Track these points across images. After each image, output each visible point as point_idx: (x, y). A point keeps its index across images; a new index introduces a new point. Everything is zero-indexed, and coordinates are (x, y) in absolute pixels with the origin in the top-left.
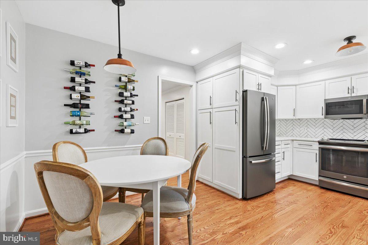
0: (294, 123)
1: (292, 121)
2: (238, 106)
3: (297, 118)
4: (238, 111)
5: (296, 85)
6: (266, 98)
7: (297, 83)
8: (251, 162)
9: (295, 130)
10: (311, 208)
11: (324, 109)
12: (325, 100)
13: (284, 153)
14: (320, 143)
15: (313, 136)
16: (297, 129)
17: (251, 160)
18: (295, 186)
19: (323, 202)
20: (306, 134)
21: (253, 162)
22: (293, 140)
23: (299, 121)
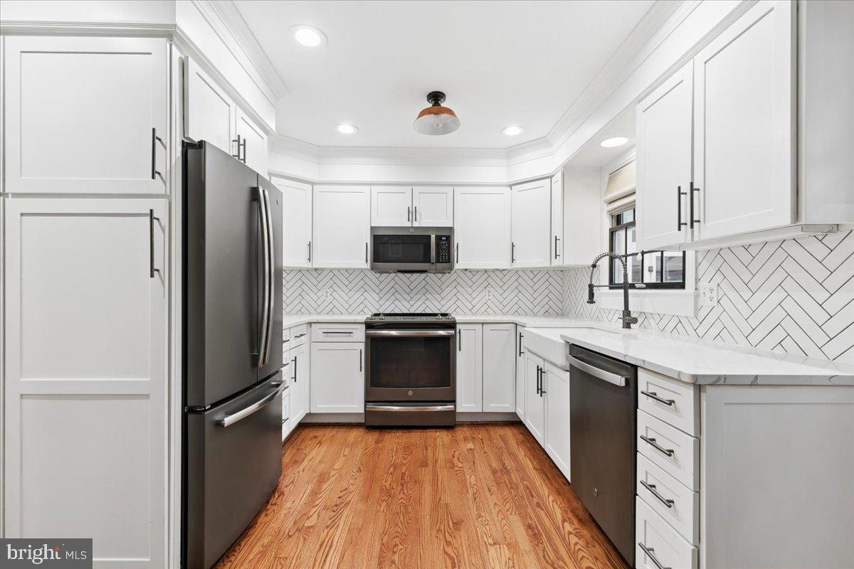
0: (303, 278)
1: (300, 274)
2: (164, 202)
3: (315, 266)
4: (165, 222)
5: (313, 184)
6: (264, 191)
7: (316, 178)
8: (219, 424)
9: (307, 297)
10: (382, 501)
11: (369, 248)
12: (372, 228)
13: (295, 360)
14: (369, 326)
15: (344, 311)
16: (312, 294)
17: (218, 417)
18: (320, 443)
19: (392, 470)
20: (331, 306)
21: (228, 420)
22: (310, 323)
23: (315, 274)
